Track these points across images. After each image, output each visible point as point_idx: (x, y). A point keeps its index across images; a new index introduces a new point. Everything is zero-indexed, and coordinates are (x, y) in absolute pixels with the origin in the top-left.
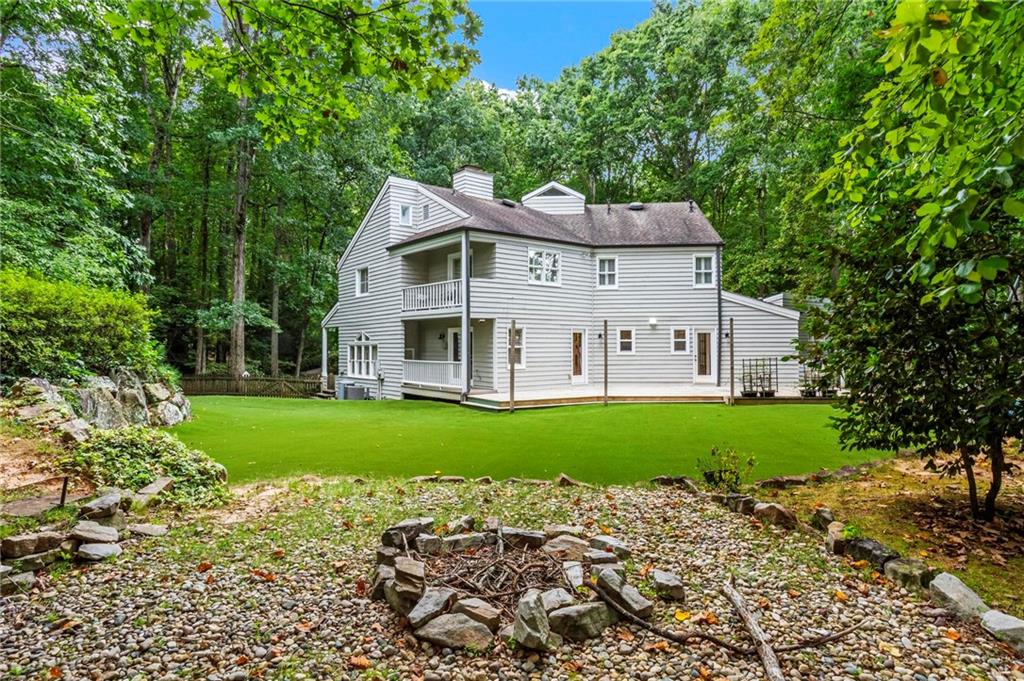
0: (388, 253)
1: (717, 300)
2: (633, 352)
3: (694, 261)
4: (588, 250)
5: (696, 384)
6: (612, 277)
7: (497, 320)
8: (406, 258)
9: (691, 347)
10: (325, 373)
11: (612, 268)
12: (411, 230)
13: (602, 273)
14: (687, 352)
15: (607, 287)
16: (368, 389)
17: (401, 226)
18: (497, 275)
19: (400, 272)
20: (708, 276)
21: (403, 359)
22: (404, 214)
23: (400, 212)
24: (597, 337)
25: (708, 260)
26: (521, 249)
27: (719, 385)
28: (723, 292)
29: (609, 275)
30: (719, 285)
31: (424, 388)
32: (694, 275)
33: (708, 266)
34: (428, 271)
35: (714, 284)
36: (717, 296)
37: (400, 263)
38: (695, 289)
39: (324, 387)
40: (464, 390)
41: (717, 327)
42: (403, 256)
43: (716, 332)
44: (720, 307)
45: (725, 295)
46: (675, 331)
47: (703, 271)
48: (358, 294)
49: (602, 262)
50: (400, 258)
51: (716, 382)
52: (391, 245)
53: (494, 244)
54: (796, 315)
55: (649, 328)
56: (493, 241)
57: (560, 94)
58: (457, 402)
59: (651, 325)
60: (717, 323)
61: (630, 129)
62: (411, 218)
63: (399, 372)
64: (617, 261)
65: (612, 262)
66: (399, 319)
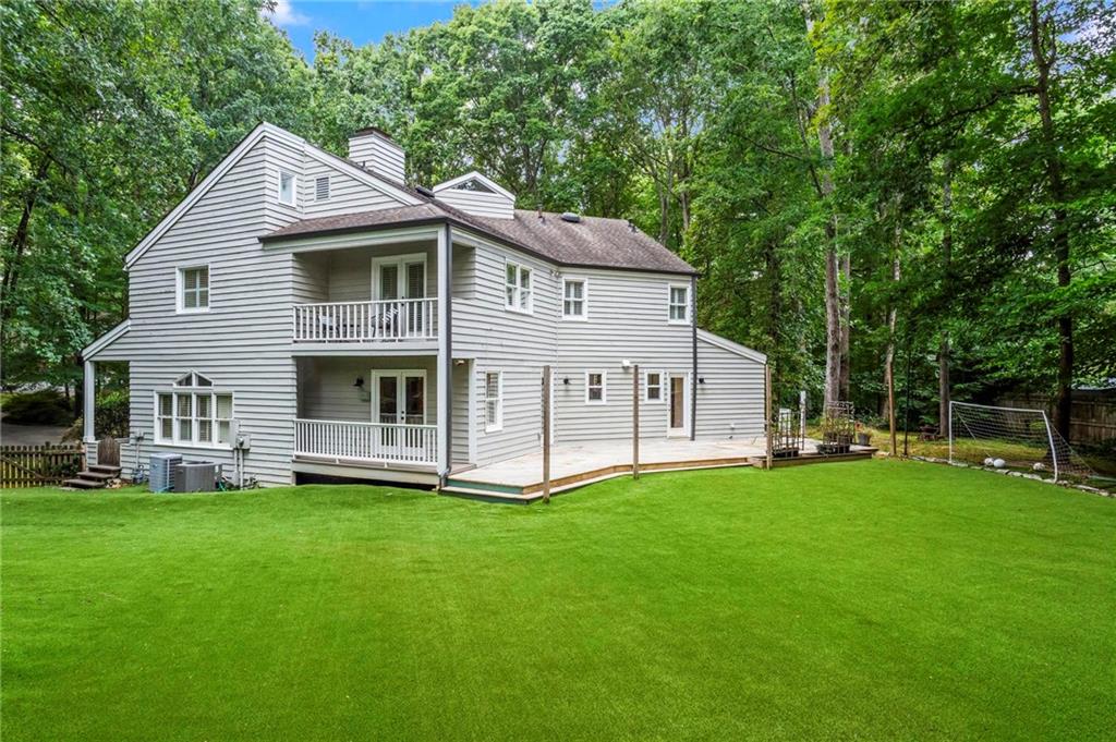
0: (260, 246)
1: (692, 340)
2: (604, 401)
3: (669, 291)
4: (554, 268)
5: (671, 438)
6: (578, 305)
7: (477, 362)
8: (299, 256)
9: (666, 394)
10: (90, 437)
11: (579, 293)
12: (295, 214)
13: (568, 299)
14: (661, 401)
15: (572, 317)
16: (220, 466)
17: (281, 205)
18: (478, 295)
19: (291, 278)
20: (682, 309)
21: (295, 419)
22: (284, 187)
23: (279, 182)
24: (562, 382)
25: (682, 291)
26: (496, 258)
27: (693, 439)
28: (698, 331)
29: (576, 302)
30: (694, 321)
31: (344, 465)
32: (669, 307)
33: (682, 300)
34: (327, 281)
35: (688, 320)
36: (691, 334)
37: (290, 264)
38: (670, 326)
39: (91, 460)
40: (442, 470)
41: (692, 371)
42: (294, 254)
43: (690, 376)
44: (695, 347)
45: (701, 334)
46: (649, 375)
47: (676, 304)
48: (180, 309)
49: (568, 284)
50: (290, 257)
51: (690, 435)
52: (265, 233)
53: (474, 248)
54: (762, 358)
55: (621, 370)
56: (472, 244)
57: (382, 65)
58: (429, 487)
59: (623, 367)
60: (692, 366)
61: (484, 125)
62: (294, 195)
63: (288, 438)
64: (585, 284)
65: (579, 285)
66: (290, 355)
